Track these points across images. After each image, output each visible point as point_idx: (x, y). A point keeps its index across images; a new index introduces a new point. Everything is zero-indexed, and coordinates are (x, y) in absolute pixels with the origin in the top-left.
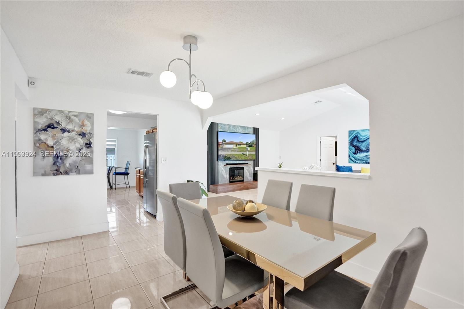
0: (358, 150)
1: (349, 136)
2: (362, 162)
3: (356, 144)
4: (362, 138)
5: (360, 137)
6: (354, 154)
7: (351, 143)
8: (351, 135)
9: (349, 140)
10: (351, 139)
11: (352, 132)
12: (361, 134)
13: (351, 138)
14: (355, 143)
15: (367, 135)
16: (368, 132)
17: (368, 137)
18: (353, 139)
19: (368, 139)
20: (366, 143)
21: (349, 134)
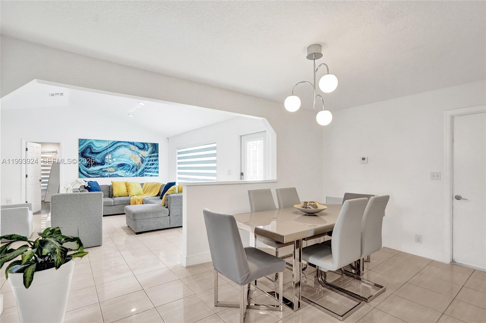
1: (80, 145)
2: (97, 176)
4: (97, 149)
5: (94, 148)
6: (86, 167)
7: (82, 154)
8: (82, 145)
9: (79, 151)
10: (81, 149)
11: (83, 141)
12: (95, 144)
13: (83, 148)
14: (88, 155)
15: (102, 147)
16: (103, 144)
17: (103, 148)
18: (85, 149)
19: (104, 150)
20: (101, 155)
21: (79, 143)
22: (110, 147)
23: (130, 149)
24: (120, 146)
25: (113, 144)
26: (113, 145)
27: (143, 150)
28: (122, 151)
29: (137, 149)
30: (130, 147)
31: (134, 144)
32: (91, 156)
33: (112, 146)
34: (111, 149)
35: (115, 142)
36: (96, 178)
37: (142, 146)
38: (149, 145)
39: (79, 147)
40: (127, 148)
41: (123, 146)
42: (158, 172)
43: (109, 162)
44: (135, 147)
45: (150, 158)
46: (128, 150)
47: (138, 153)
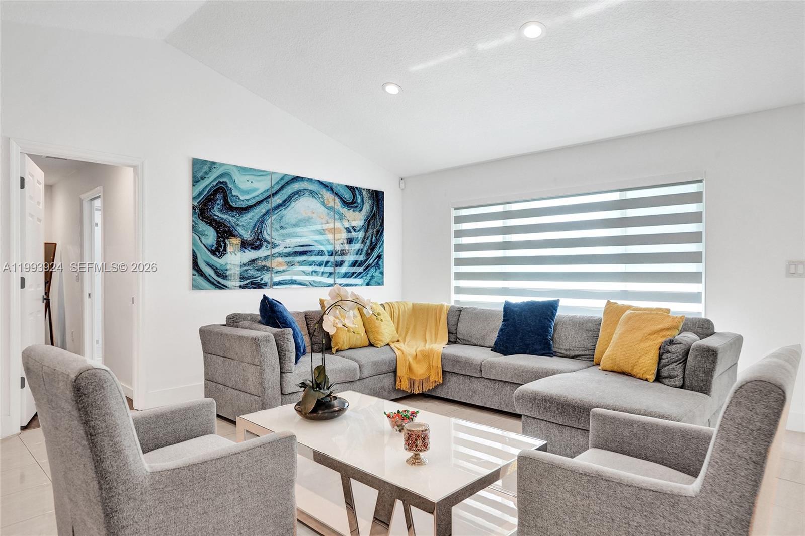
0: (227, 240)
1: (195, 181)
2: (241, 284)
3: (220, 215)
4: (242, 198)
5: (234, 193)
6: (213, 253)
7: (202, 211)
8: (203, 178)
9: (194, 198)
10: (200, 194)
11: (206, 169)
12: (237, 182)
13: (203, 190)
14: (217, 212)
15: (255, 190)
16: (259, 181)
17: (258, 196)
18: (211, 195)
19: (260, 202)
20: (253, 216)
21: (193, 173)
22: (276, 193)
23: (323, 204)
24: (300, 191)
25: (283, 183)
26: (282, 188)
27: (352, 207)
28: (304, 206)
29: (338, 204)
30: (322, 197)
31: (332, 189)
32: (225, 217)
33: (279, 190)
34: (278, 200)
35: (286, 179)
37: (348, 196)
38: (364, 193)
39: (193, 185)
40: (315, 200)
41: (307, 193)
42: (382, 273)
43: (272, 238)
44: (334, 199)
45: (366, 231)
46: (319, 205)
47: (342, 218)
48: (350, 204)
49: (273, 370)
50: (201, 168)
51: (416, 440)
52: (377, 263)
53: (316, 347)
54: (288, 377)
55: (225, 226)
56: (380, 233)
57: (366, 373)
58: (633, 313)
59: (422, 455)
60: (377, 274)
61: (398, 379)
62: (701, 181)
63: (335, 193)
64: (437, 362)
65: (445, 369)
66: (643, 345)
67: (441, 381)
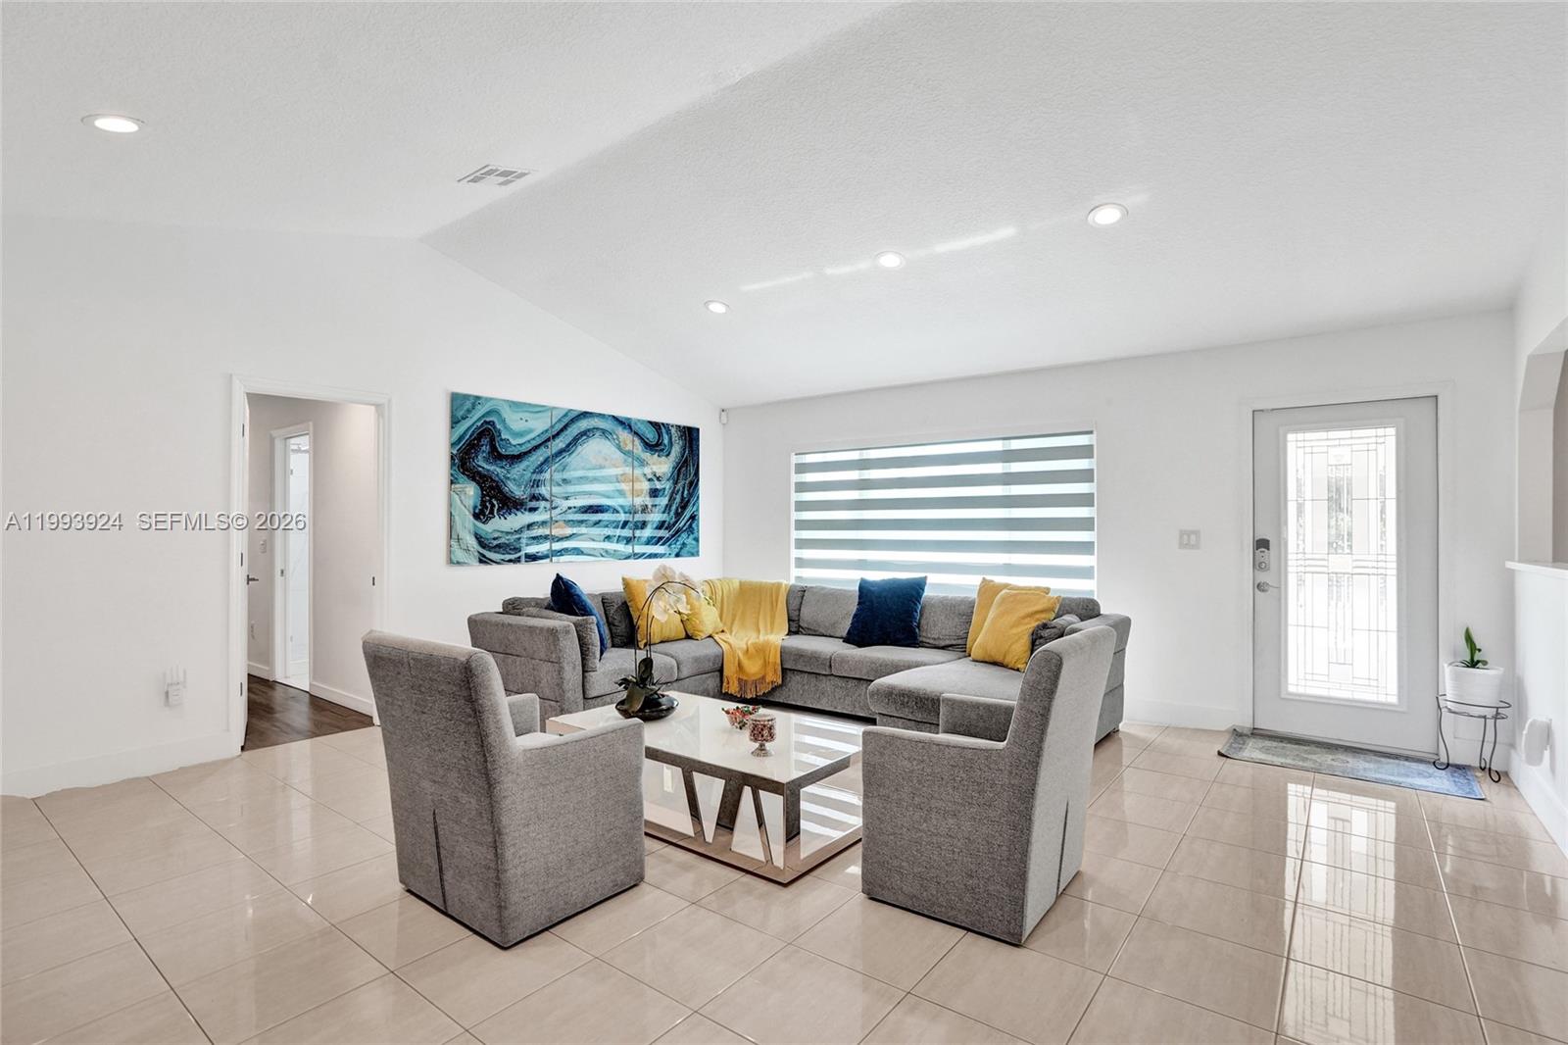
0: (495, 499)
1: (455, 422)
2: (512, 557)
3: (486, 466)
4: (514, 442)
5: (503, 437)
6: (476, 515)
7: (463, 461)
8: (464, 418)
9: (453, 445)
10: (460, 439)
11: (467, 405)
12: (507, 421)
13: (465, 433)
14: (482, 463)
15: (531, 431)
16: (536, 419)
17: (534, 439)
18: (474, 440)
19: (536, 448)
20: (528, 466)
21: (452, 412)
22: (558, 434)
23: (619, 447)
24: (589, 430)
25: (566, 420)
26: (565, 428)
27: (656, 451)
28: (593, 451)
29: (638, 448)
30: (618, 439)
31: (630, 427)
32: (492, 468)
33: (562, 430)
34: (559, 444)
35: (572, 415)
36: (511, 565)
37: (651, 435)
38: (673, 430)
39: (452, 428)
40: (608, 442)
41: (597, 434)
42: (697, 540)
43: (551, 495)
44: (633, 441)
45: (676, 483)
46: (614, 449)
47: (643, 463)
48: (654, 447)
49: (574, 668)
50: (462, 405)
51: (762, 730)
52: (690, 526)
53: (617, 640)
54: (593, 676)
55: (493, 480)
56: (694, 484)
57: (685, 672)
58: (1008, 593)
59: (768, 745)
60: (690, 541)
61: (725, 680)
62: (1091, 432)
63: (635, 433)
64: (775, 658)
65: (785, 666)
66: (1015, 631)
67: (780, 682)
